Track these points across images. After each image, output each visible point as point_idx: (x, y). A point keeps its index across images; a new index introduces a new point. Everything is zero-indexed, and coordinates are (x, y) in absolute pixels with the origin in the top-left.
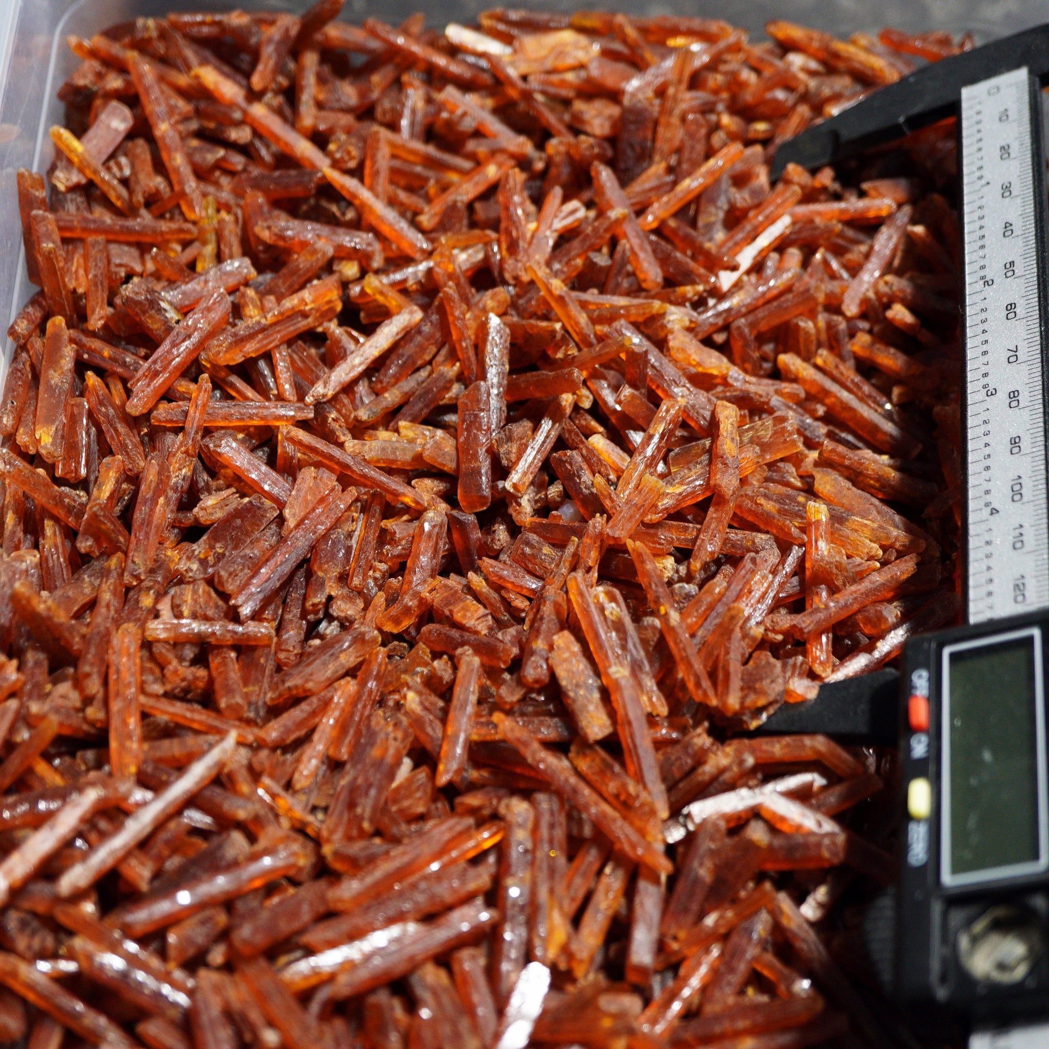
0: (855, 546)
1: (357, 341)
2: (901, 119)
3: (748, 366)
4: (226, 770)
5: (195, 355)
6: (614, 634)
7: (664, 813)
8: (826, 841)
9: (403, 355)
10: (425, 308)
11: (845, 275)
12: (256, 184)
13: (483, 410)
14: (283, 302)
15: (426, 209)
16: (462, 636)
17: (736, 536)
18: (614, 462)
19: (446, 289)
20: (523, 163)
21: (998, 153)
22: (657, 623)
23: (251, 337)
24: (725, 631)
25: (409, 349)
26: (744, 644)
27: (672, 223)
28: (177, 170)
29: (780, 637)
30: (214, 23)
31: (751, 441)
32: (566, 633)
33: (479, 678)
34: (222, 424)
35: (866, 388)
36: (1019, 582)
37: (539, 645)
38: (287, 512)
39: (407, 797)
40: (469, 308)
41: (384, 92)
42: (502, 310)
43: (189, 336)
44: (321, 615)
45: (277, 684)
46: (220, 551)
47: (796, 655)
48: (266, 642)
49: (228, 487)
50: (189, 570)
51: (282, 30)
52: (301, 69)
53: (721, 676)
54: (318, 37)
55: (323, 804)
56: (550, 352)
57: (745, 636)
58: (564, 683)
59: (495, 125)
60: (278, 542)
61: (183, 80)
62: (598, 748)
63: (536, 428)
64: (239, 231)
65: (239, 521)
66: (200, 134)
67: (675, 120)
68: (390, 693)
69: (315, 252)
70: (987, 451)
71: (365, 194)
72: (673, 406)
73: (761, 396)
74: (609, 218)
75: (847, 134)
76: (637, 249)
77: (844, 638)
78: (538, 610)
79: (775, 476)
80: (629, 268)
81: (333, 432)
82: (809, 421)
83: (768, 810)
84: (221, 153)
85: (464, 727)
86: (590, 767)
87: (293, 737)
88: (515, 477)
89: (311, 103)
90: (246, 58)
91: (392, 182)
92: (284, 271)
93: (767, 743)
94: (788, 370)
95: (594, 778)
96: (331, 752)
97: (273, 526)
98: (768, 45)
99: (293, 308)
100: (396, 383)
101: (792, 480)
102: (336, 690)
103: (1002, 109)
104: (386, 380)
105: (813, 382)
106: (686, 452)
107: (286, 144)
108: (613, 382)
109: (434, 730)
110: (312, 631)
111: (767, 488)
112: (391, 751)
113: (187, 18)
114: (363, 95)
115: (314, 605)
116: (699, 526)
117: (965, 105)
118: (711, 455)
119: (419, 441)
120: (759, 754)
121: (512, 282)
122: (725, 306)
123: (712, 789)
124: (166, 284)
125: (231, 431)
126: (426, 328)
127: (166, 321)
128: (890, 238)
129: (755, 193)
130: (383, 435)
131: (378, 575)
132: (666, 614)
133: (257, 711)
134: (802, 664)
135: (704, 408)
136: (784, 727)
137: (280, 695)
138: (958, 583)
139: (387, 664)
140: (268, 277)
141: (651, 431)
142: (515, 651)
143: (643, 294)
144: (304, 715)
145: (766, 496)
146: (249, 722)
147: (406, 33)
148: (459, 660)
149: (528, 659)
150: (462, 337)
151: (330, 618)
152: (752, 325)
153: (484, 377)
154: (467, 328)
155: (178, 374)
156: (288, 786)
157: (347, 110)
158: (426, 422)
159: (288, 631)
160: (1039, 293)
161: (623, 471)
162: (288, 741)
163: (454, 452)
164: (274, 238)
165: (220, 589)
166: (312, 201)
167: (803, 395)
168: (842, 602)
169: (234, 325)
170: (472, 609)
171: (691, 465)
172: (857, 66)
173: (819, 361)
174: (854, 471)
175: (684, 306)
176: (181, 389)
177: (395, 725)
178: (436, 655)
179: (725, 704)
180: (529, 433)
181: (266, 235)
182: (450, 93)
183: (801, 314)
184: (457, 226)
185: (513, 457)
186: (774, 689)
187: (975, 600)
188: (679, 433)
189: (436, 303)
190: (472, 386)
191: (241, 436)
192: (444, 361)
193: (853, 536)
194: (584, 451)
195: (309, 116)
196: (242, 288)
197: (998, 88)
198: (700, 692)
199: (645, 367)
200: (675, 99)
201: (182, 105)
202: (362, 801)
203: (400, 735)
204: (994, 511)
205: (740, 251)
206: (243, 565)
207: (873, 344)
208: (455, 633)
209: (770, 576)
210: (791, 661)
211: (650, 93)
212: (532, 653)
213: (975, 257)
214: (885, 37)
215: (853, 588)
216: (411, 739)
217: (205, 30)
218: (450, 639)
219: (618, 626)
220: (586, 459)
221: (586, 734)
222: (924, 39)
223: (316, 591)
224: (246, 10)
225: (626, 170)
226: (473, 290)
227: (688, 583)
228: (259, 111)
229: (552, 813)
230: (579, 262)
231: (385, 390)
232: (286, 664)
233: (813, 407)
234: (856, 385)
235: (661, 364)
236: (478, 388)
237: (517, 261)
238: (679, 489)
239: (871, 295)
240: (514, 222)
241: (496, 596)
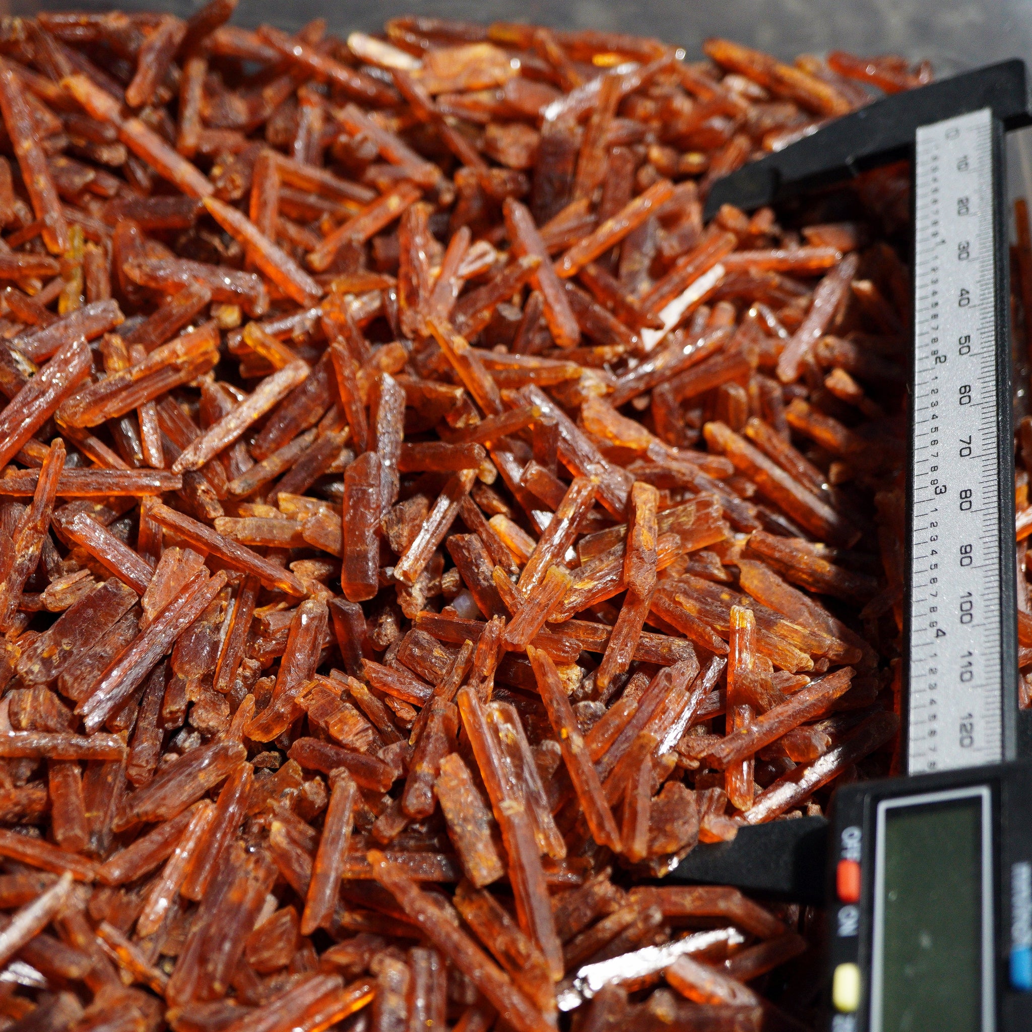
0: (784, 655)
1: (234, 398)
2: (849, 160)
3: (671, 436)
4: (59, 917)
5: (49, 415)
6: (508, 760)
7: (557, 975)
8: (740, 1017)
9: (285, 418)
10: (312, 362)
11: (782, 333)
12: (130, 212)
13: (372, 486)
14: (152, 354)
15: (318, 247)
16: (337, 754)
17: (652, 640)
18: (517, 548)
19: (335, 345)
20: (429, 194)
21: (955, 207)
22: (558, 748)
23: (113, 395)
24: (633, 760)
25: (292, 411)
26: (655, 774)
27: (592, 270)
28: (40, 195)
29: (695, 764)
30: (89, 25)
31: (672, 529)
32: (455, 756)
33: (355, 802)
34: (78, 494)
35: (802, 466)
36: (966, 722)
37: (425, 768)
38: (146, 601)
39: (268, 947)
40: (361, 366)
41: (279, 107)
42: (398, 367)
43: (43, 393)
44: (180, 722)
45: (124, 809)
46: (67, 648)
47: (713, 785)
48: (116, 757)
49: (82, 568)
50: (30, 672)
51: (164, 38)
52: (186, 79)
53: (627, 815)
54: (207, 42)
55: (172, 953)
56: (449, 420)
57: (657, 764)
58: (450, 816)
59: (399, 150)
60: (135, 636)
61: (52, 90)
62: (486, 894)
63: (431, 506)
64: (108, 265)
65: (90, 611)
66: (69, 152)
67: (599, 152)
68: (256, 816)
69: (190, 296)
70: (934, 560)
71: (250, 230)
72: (585, 486)
73: (684, 474)
74: (520, 266)
75: (790, 173)
76: (551, 299)
77: (768, 763)
78: (425, 724)
79: (698, 567)
80: (543, 321)
81: (202, 506)
82: (737, 501)
83: (675, 976)
84: (91, 175)
85: (334, 865)
86: (476, 916)
87: (140, 873)
88: (406, 564)
89: (196, 119)
90: (124, 66)
91: (282, 213)
92: (156, 316)
93: (677, 894)
94: (715, 442)
95: (481, 930)
96: (183, 890)
97: (131, 616)
98: (705, 66)
99: (162, 362)
100: (277, 449)
101: (716, 572)
102: (193, 814)
103: (961, 155)
104: (265, 445)
105: (743, 457)
106: (598, 540)
107: (165, 167)
108: (520, 454)
109: (301, 866)
110: (168, 744)
111: (686, 582)
112: (251, 894)
113: (59, 19)
114: (254, 110)
115: (171, 713)
116: (609, 628)
117: (920, 148)
118: (625, 545)
119: (300, 516)
120: (667, 907)
121: (410, 335)
122: (648, 368)
123: (613, 947)
124: (21, 327)
125: (87, 503)
126: (312, 388)
127: (18, 374)
128: (832, 292)
129: (684, 238)
130: (260, 509)
131: (248, 673)
132: (568, 738)
133: (100, 841)
134: (720, 796)
135: (620, 489)
136: (697, 876)
137: (128, 822)
138: (898, 698)
139: (252, 783)
140: (137, 321)
141: (560, 515)
142: (397, 773)
143: (557, 352)
144: (154, 847)
145: (685, 593)
146: (90, 856)
147: (304, 41)
148: (334, 783)
149: (411, 786)
150: (352, 399)
151: (191, 729)
152: (677, 391)
153: (375, 448)
154: (358, 389)
155: (29, 435)
156: (132, 932)
157: (235, 128)
158: (309, 493)
159: (142, 742)
160: (997, 375)
161: (528, 559)
162: (135, 878)
163: (338, 532)
164: (145, 278)
165: (64, 694)
166: (192, 233)
167: (730, 470)
168: (766, 726)
169: (95, 380)
170: (351, 721)
171: (603, 556)
172: (803, 94)
173: (750, 432)
174: (785, 564)
175: (602, 368)
176: (34, 453)
177: (257, 862)
178: (309, 775)
179: (630, 850)
180: (424, 511)
181: (136, 275)
182: (350, 114)
183: (733, 379)
184: (352, 268)
185: (404, 541)
186: (686, 830)
187: (916, 740)
188: (591, 516)
189: (324, 359)
190: (361, 457)
191: (98, 507)
192: (331, 425)
193: (782, 645)
194: (484, 536)
195: (192, 134)
196: (107, 336)
197: (957, 131)
198: (603, 835)
199: (556, 440)
200: (601, 129)
201: (49, 119)
202: (214, 956)
203: (261, 874)
204: (940, 633)
205: (665, 305)
206: (92, 666)
207: (810, 414)
208: (330, 750)
209: (687, 694)
210: (707, 793)
211: (572, 122)
212: (416, 779)
213: (926, 327)
214: (835, 61)
215: (779, 709)
216: (275, 877)
217: (80, 32)
218: (324, 757)
219: (514, 751)
220: (486, 545)
221: (472, 877)
222: (877, 64)
223: (175, 697)
224: (126, 11)
225: (543, 207)
226: (367, 343)
227: (594, 700)
228: (135, 128)
229: (430, 974)
230: (486, 315)
231: (264, 457)
232: (138, 781)
233: (741, 486)
234: (791, 461)
235: (573, 437)
236: (367, 461)
237: (416, 312)
238: (590, 585)
239: (810, 359)
240: (415, 268)
241: (379, 704)
